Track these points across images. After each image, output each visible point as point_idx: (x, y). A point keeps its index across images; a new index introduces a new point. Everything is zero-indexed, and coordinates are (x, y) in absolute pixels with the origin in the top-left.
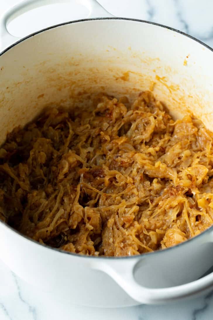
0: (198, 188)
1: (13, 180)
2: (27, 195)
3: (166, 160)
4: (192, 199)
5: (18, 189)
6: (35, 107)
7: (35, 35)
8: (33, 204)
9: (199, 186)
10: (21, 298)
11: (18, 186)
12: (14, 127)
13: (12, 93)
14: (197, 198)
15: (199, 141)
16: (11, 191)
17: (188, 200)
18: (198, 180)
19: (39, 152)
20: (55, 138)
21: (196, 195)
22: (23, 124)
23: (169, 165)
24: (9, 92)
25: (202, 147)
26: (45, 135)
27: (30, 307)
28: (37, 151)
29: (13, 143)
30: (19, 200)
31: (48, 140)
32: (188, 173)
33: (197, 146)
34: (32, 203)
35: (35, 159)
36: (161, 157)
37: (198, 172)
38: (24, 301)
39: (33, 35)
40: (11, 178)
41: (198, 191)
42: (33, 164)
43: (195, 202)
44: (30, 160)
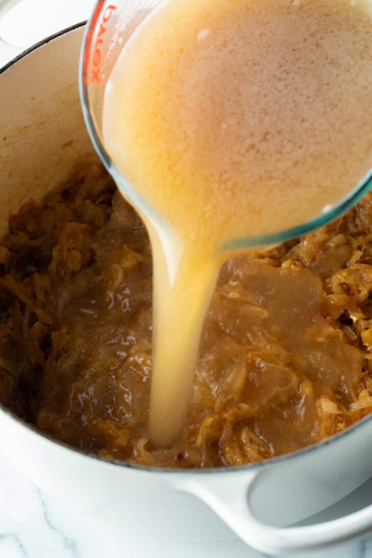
0: (362, 308)
1: (23, 307)
2: (49, 335)
3: (302, 255)
4: (350, 330)
5: (34, 323)
6: (58, 165)
7: (50, 42)
8: (63, 349)
9: (363, 302)
10: (48, 522)
11: (34, 318)
12: (22, 203)
13: (13, 146)
14: (359, 327)
15: (360, 215)
16: (21, 327)
17: (344, 333)
18: (361, 293)
19: (69, 250)
20: (97, 222)
21: (357, 321)
22: (38, 197)
23: (307, 264)
24: (7, 145)
25: (366, 227)
26: (78, 217)
27: (66, 539)
28: (65, 249)
29: (22, 234)
30: (36, 343)
31: (84, 226)
32: (343, 280)
33: (356, 226)
34: (60, 348)
35: (62, 263)
36: (293, 250)
37: (361, 277)
38: (53, 528)
39: (47, 41)
40: (21, 301)
41: (361, 315)
42: (58, 272)
43: (356, 334)
44: (53, 266)
